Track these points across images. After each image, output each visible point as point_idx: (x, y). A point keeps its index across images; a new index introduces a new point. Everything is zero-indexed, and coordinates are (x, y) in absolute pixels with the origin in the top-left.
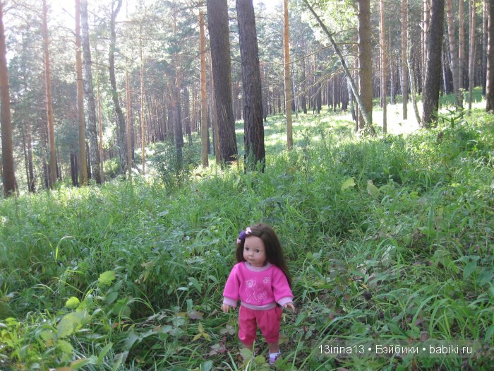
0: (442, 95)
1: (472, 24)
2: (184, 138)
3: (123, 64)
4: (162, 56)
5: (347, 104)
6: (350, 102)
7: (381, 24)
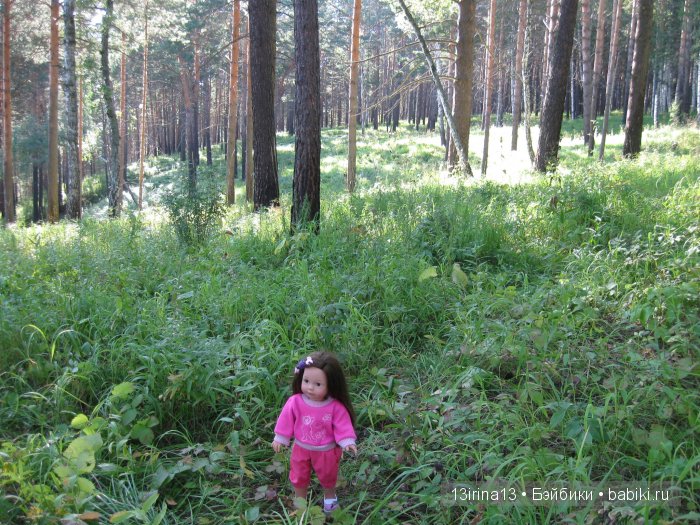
0: (568, 116)
1: (615, 24)
2: (200, 153)
3: (119, 42)
4: (177, 35)
5: (435, 120)
6: (439, 119)
7: (490, 13)
